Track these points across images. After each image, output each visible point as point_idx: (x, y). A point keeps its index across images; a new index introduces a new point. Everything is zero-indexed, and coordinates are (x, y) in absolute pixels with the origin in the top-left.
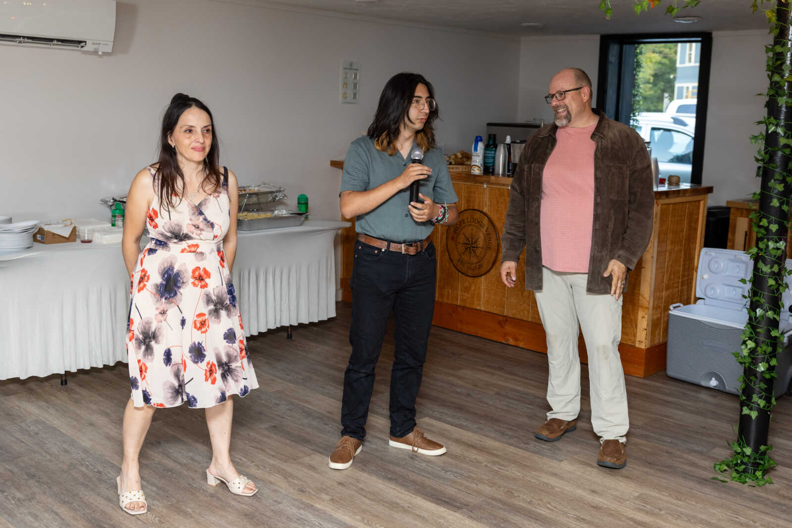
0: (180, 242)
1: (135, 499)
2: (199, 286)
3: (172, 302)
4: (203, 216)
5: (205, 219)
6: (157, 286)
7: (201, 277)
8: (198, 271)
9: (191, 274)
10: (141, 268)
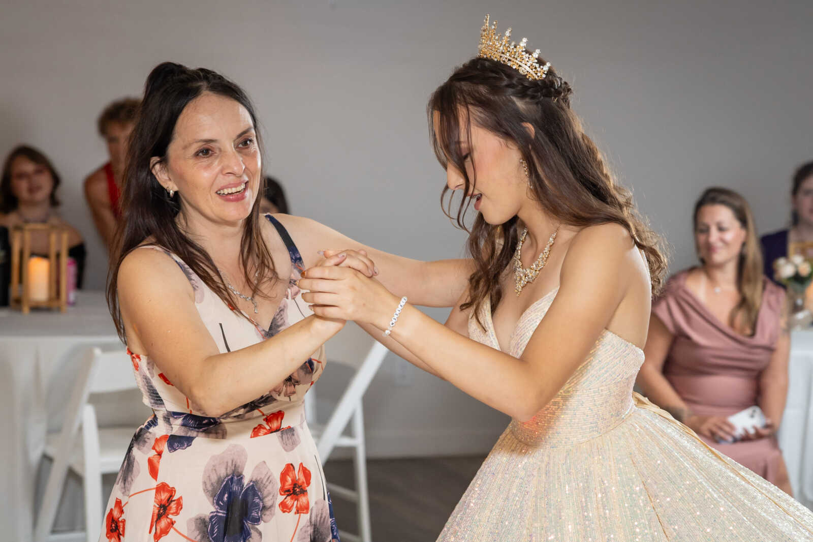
6: (203, 522)
7: (296, 488)
8: (290, 474)
9: (279, 485)
10: (154, 484)
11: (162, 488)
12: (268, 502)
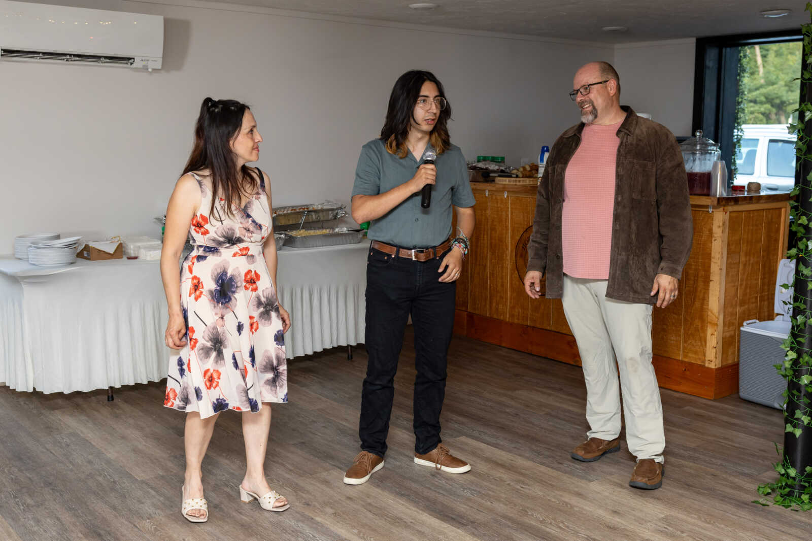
0: (232, 247)
1: (197, 507)
2: (250, 289)
3: (228, 308)
4: (251, 218)
5: (254, 221)
6: (211, 292)
7: (252, 280)
8: (250, 274)
9: (244, 278)
10: (191, 276)
11: (195, 278)
12: (239, 284)
